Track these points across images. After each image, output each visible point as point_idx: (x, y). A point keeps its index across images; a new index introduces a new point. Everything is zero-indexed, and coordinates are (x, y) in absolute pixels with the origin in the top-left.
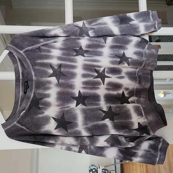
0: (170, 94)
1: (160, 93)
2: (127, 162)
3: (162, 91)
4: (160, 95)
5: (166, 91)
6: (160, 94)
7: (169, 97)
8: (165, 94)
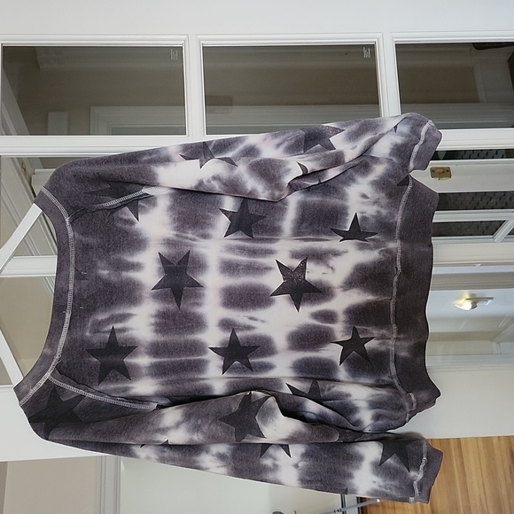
0: (490, 301)
1: (459, 297)
2: (378, 501)
3: (466, 294)
4: (461, 305)
5: (478, 292)
6: (461, 302)
7: (485, 308)
8: (475, 301)
